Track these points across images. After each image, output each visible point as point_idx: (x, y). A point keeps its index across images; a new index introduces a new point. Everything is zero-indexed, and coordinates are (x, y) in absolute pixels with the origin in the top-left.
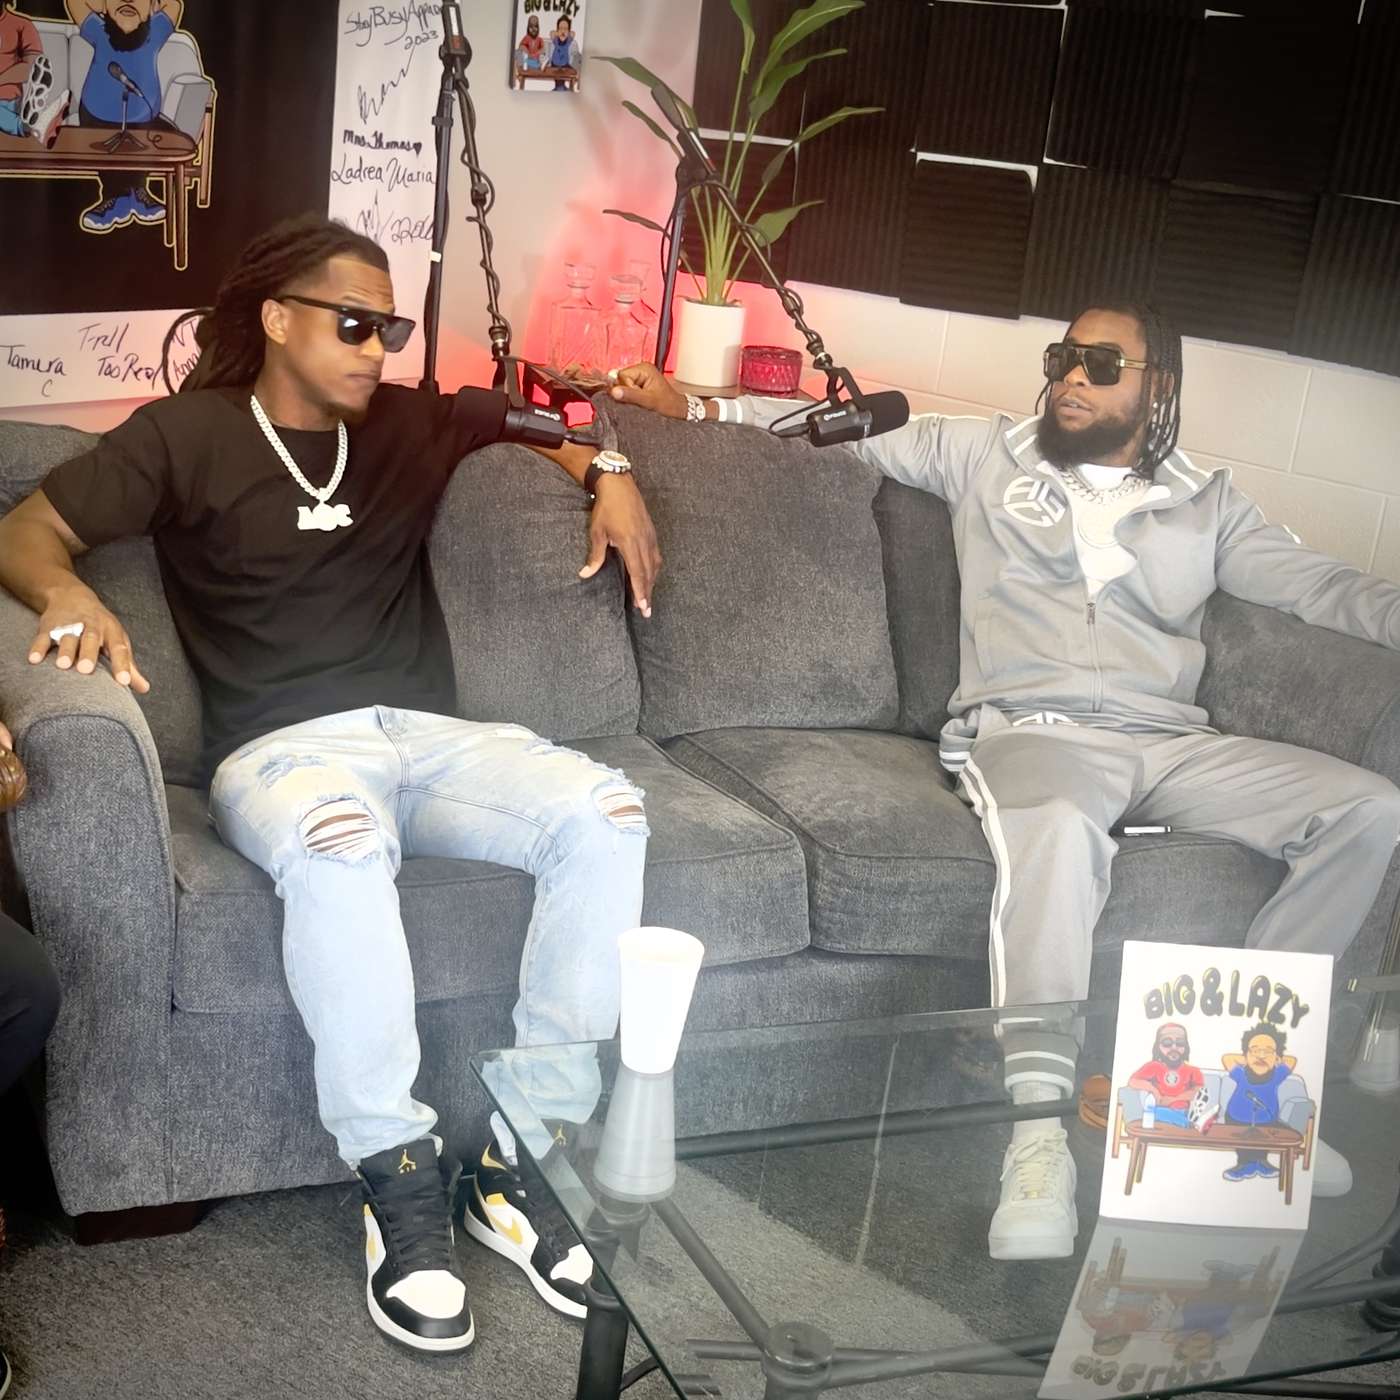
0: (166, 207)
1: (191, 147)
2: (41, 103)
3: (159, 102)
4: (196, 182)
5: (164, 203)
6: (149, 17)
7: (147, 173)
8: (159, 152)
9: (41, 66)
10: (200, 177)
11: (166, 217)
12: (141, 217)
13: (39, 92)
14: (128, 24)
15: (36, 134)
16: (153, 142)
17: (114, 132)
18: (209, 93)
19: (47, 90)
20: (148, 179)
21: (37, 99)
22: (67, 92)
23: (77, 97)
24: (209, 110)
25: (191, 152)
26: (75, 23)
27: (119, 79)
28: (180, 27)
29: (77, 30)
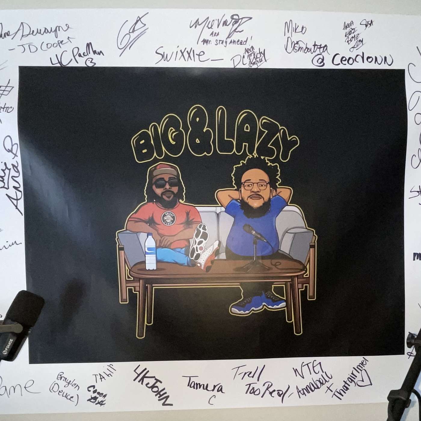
0: (286, 301)
1: (301, 267)
2: (201, 248)
3: (278, 243)
4: (306, 287)
5: (285, 299)
6: (270, 199)
7: (272, 283)
8: (279, 271)
9: (201, 229)
10: (309, 284)
11: (287, 306)
12: (270, 307)
13: (200, 243)
14: (256, 204)
15: (199, 265)
16: (275, 265)
17: (249, 261)
18: (312, 237)
19: (204, 242)
20: (273, 286)
21: (199, 247)
22: (217, 242)
23: (224, 244)
24: (313, 246)
25: (302, 270)
26: (222, 206)
27: (251, 234)
28: (290, 203)
29: (223, 209)
